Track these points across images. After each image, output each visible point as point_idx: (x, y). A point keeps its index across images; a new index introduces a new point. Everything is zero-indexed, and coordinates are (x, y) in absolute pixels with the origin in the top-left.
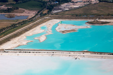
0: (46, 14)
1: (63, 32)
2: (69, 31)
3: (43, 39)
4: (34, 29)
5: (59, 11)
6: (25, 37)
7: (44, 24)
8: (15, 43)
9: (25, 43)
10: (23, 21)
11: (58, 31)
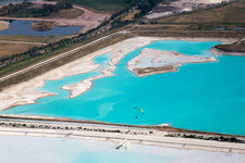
1: (141, 71)
3: (81, 88)
4: (77, 61)
5: (166, 13)
6: (42, 83)
7: (106, 50)
11: (131, 68)
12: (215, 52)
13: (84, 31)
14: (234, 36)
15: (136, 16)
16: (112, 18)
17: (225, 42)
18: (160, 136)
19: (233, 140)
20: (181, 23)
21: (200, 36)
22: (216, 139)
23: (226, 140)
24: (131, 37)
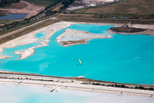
1: (65, 43)
3: (27, 53)
4: (24, 36)
5: (80, 7)
10: (14, 23)
11: (59, 41)
12: (111, 32)
13: (28, 17)
14: (122, 22)
15: (61, 8)
16: (46, 9)
17: (116, 26)
18: (78, 83)
19: (123, 86)
20: (90, 14)
21: (101, 22)
22: (113, 86)
23: (119, 86)
24: (58, 21)
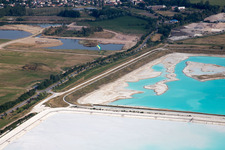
0: (157, 42)
1: (200, 78)
2: (211, 76)
3: (161, 88)
4: (140, 69)
5: (183, 37)
6: (125, 84)
7: (157, 62)
8: (110, 94)
9: (128, 95)
10: (117, 54)
11: (189, 75)
24: (170, 52)
